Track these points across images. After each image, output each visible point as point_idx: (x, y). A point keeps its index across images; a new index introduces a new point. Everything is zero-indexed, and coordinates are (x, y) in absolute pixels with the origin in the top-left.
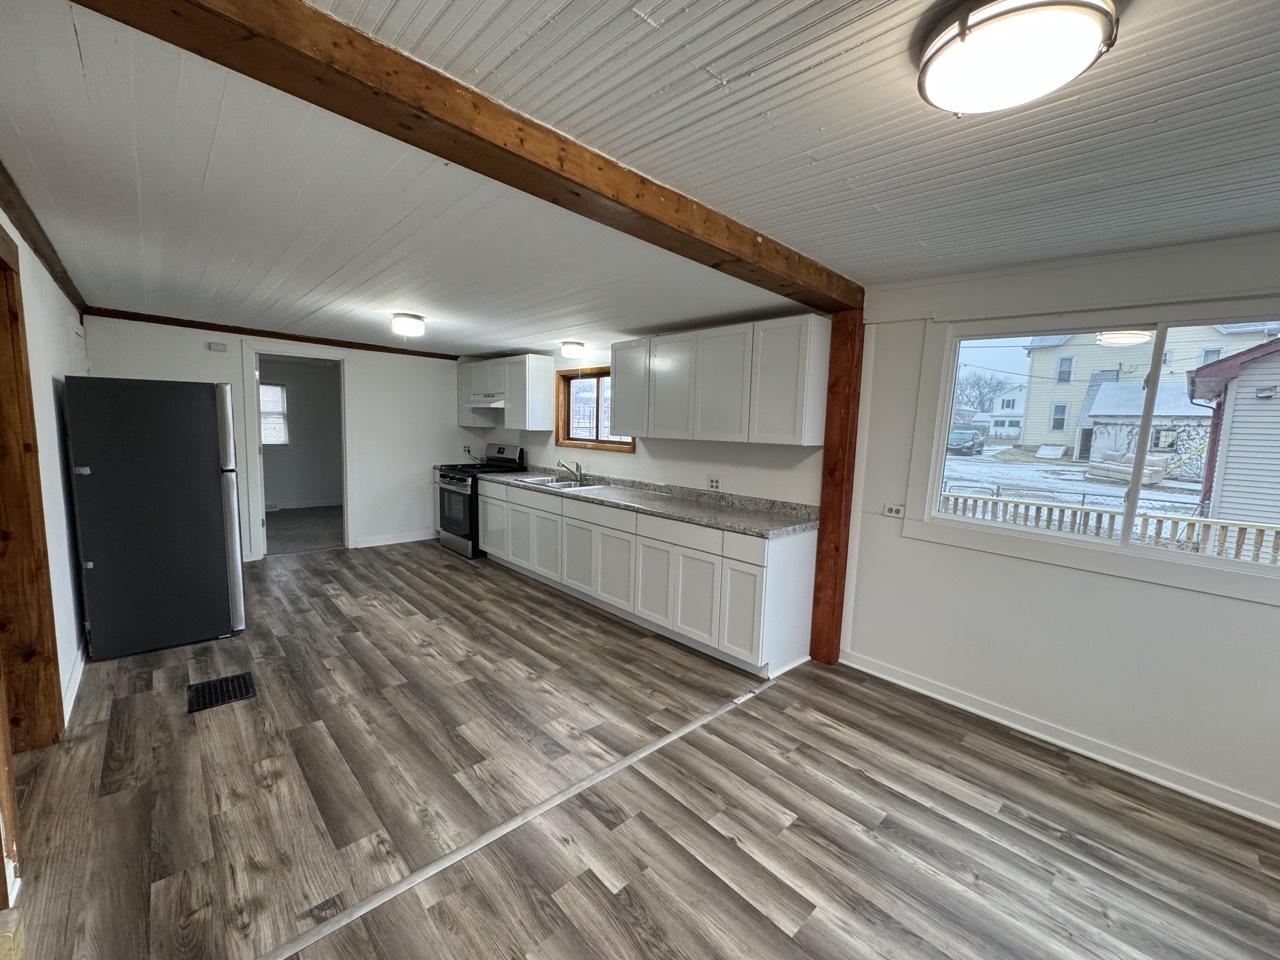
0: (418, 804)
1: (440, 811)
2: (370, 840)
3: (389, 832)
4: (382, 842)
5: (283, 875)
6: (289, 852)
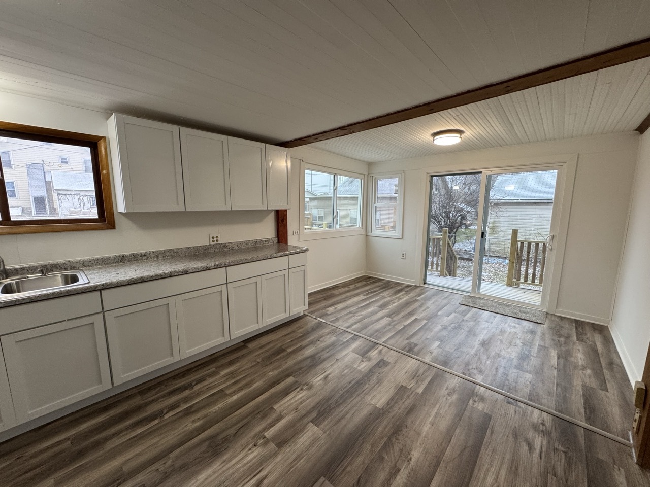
0: (447, 399)
1: (445, 389)
2: (478, 406)
3: (469, 401)
4: (475, 401)
5: (519, 429)
6: (511, 436)
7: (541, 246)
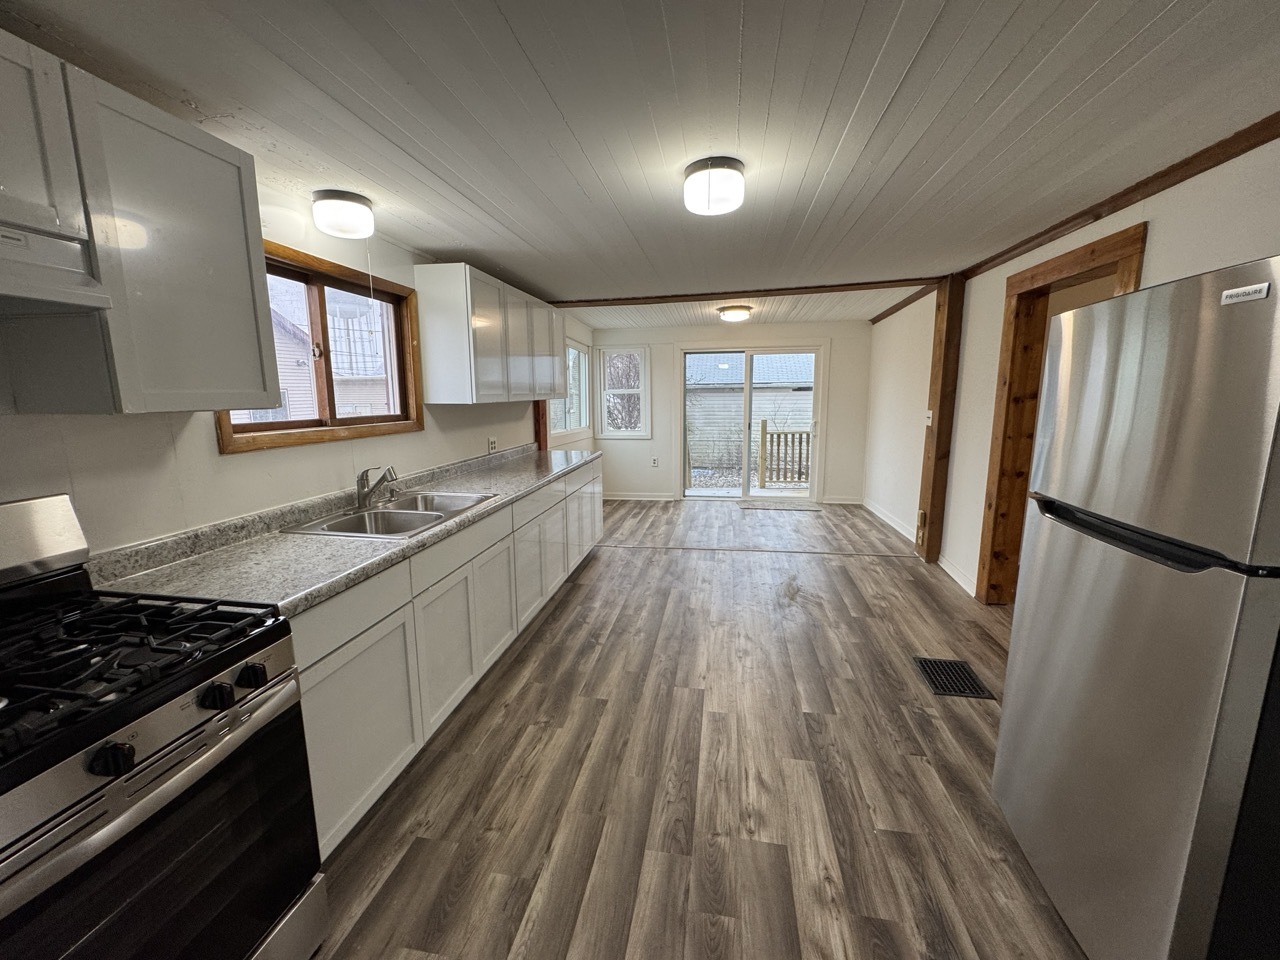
7: (804, 436)
